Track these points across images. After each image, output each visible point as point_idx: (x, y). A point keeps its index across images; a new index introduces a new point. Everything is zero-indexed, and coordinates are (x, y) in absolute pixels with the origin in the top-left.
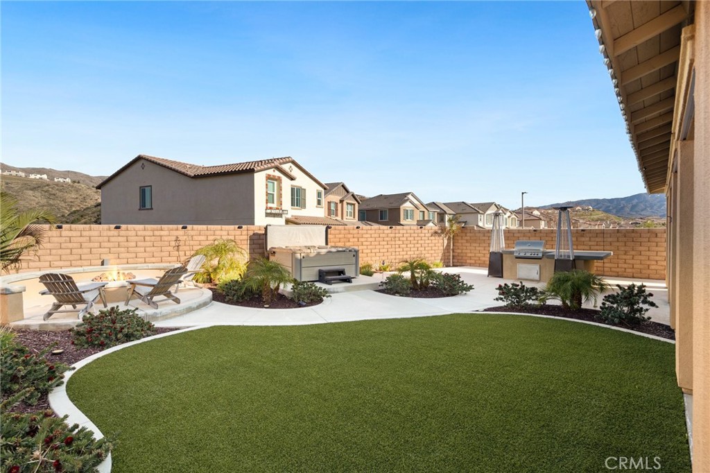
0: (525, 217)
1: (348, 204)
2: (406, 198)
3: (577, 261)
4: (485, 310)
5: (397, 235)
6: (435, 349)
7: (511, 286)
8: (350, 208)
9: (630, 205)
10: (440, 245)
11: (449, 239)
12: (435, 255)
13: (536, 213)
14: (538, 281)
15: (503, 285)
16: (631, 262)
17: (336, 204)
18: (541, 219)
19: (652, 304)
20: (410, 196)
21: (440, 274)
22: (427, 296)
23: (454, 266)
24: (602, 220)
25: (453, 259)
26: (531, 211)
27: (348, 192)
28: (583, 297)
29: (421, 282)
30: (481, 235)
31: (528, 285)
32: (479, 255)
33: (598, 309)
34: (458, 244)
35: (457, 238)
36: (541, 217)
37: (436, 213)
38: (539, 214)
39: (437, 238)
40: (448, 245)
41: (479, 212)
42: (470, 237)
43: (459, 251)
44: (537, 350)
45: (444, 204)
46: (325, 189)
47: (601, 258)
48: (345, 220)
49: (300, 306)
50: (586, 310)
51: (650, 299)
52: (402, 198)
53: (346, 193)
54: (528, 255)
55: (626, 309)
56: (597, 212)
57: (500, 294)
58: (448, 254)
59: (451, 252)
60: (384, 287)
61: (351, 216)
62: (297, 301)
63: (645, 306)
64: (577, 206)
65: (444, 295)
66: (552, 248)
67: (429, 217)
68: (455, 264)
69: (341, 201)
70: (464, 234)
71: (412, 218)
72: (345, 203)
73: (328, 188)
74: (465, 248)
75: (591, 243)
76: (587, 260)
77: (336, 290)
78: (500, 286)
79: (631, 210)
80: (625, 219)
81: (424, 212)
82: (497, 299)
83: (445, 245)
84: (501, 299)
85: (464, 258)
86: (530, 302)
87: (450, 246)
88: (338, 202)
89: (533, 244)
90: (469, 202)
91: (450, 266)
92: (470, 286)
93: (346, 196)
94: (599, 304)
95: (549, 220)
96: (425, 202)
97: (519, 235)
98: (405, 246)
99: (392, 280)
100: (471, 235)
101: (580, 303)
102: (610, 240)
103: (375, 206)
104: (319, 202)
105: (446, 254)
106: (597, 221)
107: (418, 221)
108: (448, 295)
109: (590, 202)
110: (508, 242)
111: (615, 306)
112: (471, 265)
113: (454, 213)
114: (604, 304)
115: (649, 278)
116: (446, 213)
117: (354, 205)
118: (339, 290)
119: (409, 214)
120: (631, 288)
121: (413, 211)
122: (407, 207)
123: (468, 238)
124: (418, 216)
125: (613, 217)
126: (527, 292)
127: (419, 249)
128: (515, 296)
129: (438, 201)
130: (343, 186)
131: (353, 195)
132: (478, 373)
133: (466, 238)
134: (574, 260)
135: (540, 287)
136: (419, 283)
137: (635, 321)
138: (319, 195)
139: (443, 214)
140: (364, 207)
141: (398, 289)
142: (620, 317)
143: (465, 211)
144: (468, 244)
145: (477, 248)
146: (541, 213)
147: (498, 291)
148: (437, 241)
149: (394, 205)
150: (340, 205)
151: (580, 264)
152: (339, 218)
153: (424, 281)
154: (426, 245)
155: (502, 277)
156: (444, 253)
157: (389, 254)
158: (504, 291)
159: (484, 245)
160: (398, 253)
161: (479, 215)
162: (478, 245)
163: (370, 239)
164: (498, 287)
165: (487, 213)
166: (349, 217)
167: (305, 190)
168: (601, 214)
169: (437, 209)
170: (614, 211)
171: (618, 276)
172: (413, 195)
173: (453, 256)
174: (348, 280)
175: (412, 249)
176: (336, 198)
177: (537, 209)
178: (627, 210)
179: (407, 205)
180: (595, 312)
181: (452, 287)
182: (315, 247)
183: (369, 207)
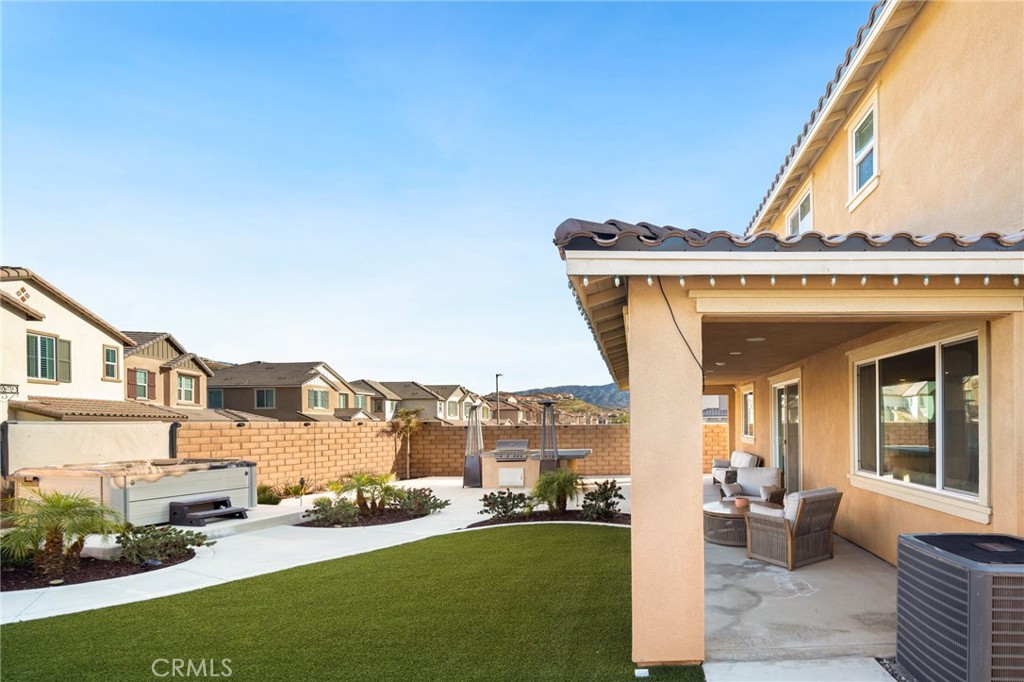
0: (500, 406)
1: (181, 375)
2: (313, 372)
3: (561, 462)
4: (469, 527)
5: (318, 436)
6: (419, 578)
7: (497, 495)
8: (187, 385)
9: (608, 395)
10: (390, 448)
11: (404, 440)
12: (383, 464)
13: (512, 400)
14: (523, 487)
15: (488, 494)
16: (607, 458)
17: (151, 375)
18: (518, 409)
19: (621, 497)
20: (320, 369)
21: (401, 490)
22: (385, 522)
23: (411, 478)
24: (583, 411)
25: (410, 467)
26: (505, 398)
27: (180, 352)
28: (568, 499)
29: (373, 503)
30: (451, 433)
31: (516, 492)
32: (448, 460)
33: (581, 508)
34: (418, 447)
35: (417, 438)
36: (520, 407)
37: (369, 398)
38: (516, 401)
39: (386, 438)
40: (403, 448)
41: (438, 398)
42: (436, 436)
43: (420, 456)
44: (529, 555)
45: (382, 384)
46: (126, 344)
47: (583, 457)
48: (173, 406)
49: (147, 568)
50: (570, 511)
51: (619, 492)
52: (306, 370)
53: (176, 355)
54: (511, 457)
55: (602, 504)
56: (578, 401)
57: (485, 505)
58: (404, 461)
59: (408, 458)
60: (313, 517)
61: (188, 397)
62: (136, 561)
63: (616, 500)
64: (557, 393)
65: (410, 518)
66: (536, 448)
67: (357, 403)
68: (413, 475)
69: (165, 370)
70: (426, 433)
71: (325, 404)
72: (173, 374)
73: (132, 342)
74: (428, 451)
75: (573, 441)
76: (570, 459)
77: (216, 534)
78: (486, 496)
79: (610, 400)
80: (605, 409)
81: (347, 395)
82: (481, 512)
83: (398, 448)
84: (486, 511)
85: (426, 466)
86: (518, 510)
87: (406, 450)
88: (157, 371)
89: (515, 444)
90: (423, 382)
91: (406, 479)
92: (446, 501)
93: (175, 361)
94: (581, 503)
95: (529, 411)
96: (349, 379)
97: (498, 433)
98: (331, 453)
99: (323, 505)
100: (437, 433)
101: (565, 506)
102: (590, 436)
103: (245, 382)
104: (109, 371)
105: (400, 462)
106: (578, 411)
107: (336, 410)
108: (415, 517)
109: (570, 389)
110: (486, 441)
111: (594, 503)
112: (437, 474)
113: (399, 398)
114: (585, 502)
115: (621, 474)
116: (385, 397)
117: (197, 378)
118: (223, 533)
119: (319, 398)
120: (606, 484)
121: (327, 393)
122: (316, 387)
123: (433, 438)
124: (337, 402)
125: (593, 407)
126: (514, 499)
127: (357, 456)
128: (501, 505)
129: (371, 379)
130: (169, 341)
131: (194, 360)
132: (475, 588)
133: (430, 438)
134: (558, 460)
135: (527, 492)
136: (369, 505)
137: (608, 515)
138: (110, 355)
139: (382, 400)
140: (219, 382)
141: (339, 516)
142: (598, 513)
143: (416, 397)
144: (433, 447)
145: (446, 451)
146: (519, 402)
147: (483, 503)
148: (385, 444)
149: (289, 382)
150: (159, 379)
151: (564, 463)
152: (159, 402)
153: (377, 502)
154: (368, 450)
155: (481, 486)
156: (397, 460)
157: (303, 466)
158: (490, 501)
159: (455, 447)
160: (319, 465)
161: (438, 403)
162: (446, 447)
163: (266, 445)
164: (483, 497)
165: (449, 400)
166: (183, 401)
167: (69, 343)
168: (582, 404)
169: (370, 391)
170: (594, 400)
171: (597, 474)
172: (326, 367)
173: (411, 464)
174: (240, 515)
175: (344, 457)
176: (154, 364)
177: (514, 395)
178: (606, 399)
179: (316, 383)
180: (578, 512)
181: (420, 506)
182: (143, 462)
183: (232, 383)
